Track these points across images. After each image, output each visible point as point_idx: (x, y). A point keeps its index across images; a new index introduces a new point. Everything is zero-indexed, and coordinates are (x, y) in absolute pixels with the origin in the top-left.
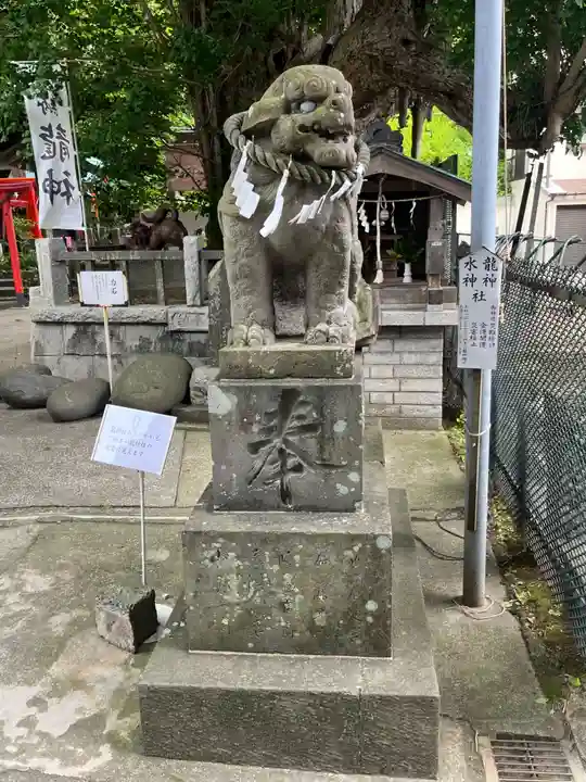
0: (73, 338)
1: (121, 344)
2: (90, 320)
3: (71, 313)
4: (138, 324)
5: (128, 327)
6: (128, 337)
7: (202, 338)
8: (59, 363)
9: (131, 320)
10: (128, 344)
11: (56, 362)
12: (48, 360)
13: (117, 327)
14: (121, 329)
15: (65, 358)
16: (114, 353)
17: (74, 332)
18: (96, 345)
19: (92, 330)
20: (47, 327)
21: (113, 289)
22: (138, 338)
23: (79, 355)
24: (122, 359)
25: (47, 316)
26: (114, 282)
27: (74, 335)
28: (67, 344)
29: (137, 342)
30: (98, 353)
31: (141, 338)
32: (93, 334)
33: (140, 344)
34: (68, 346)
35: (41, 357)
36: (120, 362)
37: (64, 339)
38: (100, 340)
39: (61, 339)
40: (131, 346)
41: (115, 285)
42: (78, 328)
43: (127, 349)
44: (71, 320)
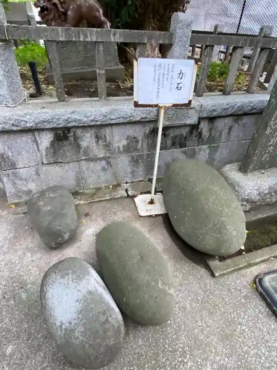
1: (107, 146)
2: (72, 124)
3: (47, 117)
5: (115, 129)
6: (116, 138)
7: (184, 132)
8: (37, 174)
9: (121, 120)
10: (116, 145)
11: (34, 173)
12: (23, 172)
13: (101, 129)
14: (108, 130)
15: (45, 168)
16: (102, 156)
17: (52, 139)
18: (82, 151)
19: (74, 134)
20: (12, 137)
21: (179, 84)
22: (126, 137)
23: (61, 162)
24: (110, 160)
25: (13, 124)
26: (181, 74)
27: (52, 142)
28: (44, 153)
29: (125, 142)
30: (84, 158)
31: (128, 138)
32: (76, 138)
33: (128, 144)
34: (46, 155)
35: (12, 171)
36: (109, 163)
37: (40, 148)
38: (84, 144)
39: (36, 148)
40: (119, 147)
41: (181, 79)
42: (56, 134)
43: (115, 150)
44: (48, 126)
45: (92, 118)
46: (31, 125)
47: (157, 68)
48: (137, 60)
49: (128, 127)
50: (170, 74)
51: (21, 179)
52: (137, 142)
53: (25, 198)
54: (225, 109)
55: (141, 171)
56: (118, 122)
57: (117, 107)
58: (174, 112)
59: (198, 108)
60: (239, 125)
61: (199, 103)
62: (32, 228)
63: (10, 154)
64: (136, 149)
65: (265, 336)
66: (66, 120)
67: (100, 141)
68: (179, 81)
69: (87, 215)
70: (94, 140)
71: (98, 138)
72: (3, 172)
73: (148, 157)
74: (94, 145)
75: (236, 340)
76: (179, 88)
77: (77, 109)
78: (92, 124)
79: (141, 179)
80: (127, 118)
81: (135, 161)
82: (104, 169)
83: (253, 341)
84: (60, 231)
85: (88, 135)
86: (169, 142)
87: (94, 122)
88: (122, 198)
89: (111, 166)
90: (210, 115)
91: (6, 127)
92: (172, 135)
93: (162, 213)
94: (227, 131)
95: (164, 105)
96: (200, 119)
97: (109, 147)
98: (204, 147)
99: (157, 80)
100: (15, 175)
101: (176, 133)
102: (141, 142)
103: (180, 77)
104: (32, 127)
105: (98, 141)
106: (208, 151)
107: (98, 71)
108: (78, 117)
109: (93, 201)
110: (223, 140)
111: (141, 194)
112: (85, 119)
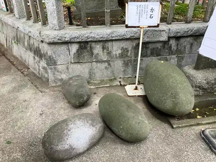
0: (77, 52)
1: (109, 53)
2: (90, 40)
3: (77, 35)
4: (122, 40)
5: (114, 43)
6: (115, 48)
7: (159, 46)
8: (67, 68)
9: (118, 38)
10: (114, 53)
11: (66, 68)
12: (60, 67)
13: (106, 43)
14: (110, 44)
15: (72, 66)
16: (105, 59)
17: (78, 48)
18: (94, 55)
19: (90, 46)
20: (57, 46)
21: (151, 15)
22: (121, 48)
23: (81, 62)
24: (111, 62)
25: (59, 39)
26: (152, 10)
27: (78, 50)
28: (73, 57)
29: (120, 51)
30: (95, 60)
31: (122, 49)
32: (91, 48)
33: (122, 52)
34: (74, 58)
35: (54, 66)
36: (109, 64)
37: (71, 53)
38: (95, 52)
39: (68, 53)
40: (116, 54)
41: (152, 12)
42: (80, 45)
43: (113, 56)
44: (76, 40)
45: (102, 36)
46: (68, 39)
47: (139, 7)
48: (127, 3)
49: (122, 42)
50: (146, 10)
51: (58, 72)
52: (128, 51)
53: (59, 83)
54: (186, 32)
55: (130, 70)
56: (117, 39)
57: (116, 30)
58: (152, 33)
59: (167, 31)
60: (198, 42)
61: (168, 28)
62: (63, 98)
63: (54, 57)
64: (127, 56)
65: (202, 158)
66: (86, 37)
67: (105, 50)
68: (151, 13)
69: (95, 93)
70: (101, 50)
71: (103, 48)
72: (49, 67)
73: (134, 62)
74: (101, 53)
75: (183, 158)
76: (151, 17)
77: (93, 31)
78: (101, 39)
79: (130, 76)
80: (122, 36)
81: (126, 64)
82: (106, 68)
83: (194, 160)
84: (82, 94)
85: (98, 46)
86: (149, 52)
87: (102, 39)
88: (117, 86)
89: (111, 66)
90: (176, 35)
91: (55, 40)
92: (150, 48)
93: (143, 95)
94: (189, 46)
95: (143, 26)
96: (169, 38)
97: (110, 54)
98: (173, 56)
99: (138, 13)
100: (55, 68)
101: (153, 47)
102: (130, 52)
103: (152, 11)
104: (68, 40)
105: (103, 51)
106: (176, 59)
107: (106, 10)
108: (93, 36)
109: (99, 87)
110: (187, 52)
111: (129, 84)
112: (98, 37)
